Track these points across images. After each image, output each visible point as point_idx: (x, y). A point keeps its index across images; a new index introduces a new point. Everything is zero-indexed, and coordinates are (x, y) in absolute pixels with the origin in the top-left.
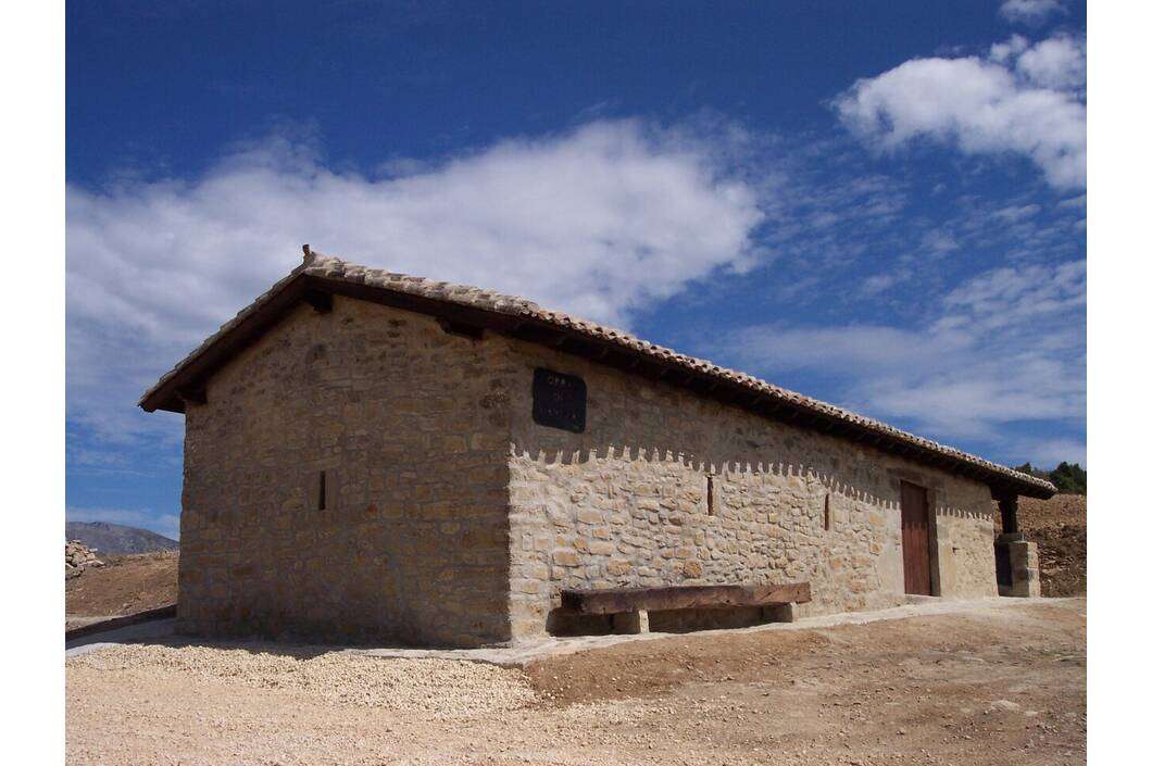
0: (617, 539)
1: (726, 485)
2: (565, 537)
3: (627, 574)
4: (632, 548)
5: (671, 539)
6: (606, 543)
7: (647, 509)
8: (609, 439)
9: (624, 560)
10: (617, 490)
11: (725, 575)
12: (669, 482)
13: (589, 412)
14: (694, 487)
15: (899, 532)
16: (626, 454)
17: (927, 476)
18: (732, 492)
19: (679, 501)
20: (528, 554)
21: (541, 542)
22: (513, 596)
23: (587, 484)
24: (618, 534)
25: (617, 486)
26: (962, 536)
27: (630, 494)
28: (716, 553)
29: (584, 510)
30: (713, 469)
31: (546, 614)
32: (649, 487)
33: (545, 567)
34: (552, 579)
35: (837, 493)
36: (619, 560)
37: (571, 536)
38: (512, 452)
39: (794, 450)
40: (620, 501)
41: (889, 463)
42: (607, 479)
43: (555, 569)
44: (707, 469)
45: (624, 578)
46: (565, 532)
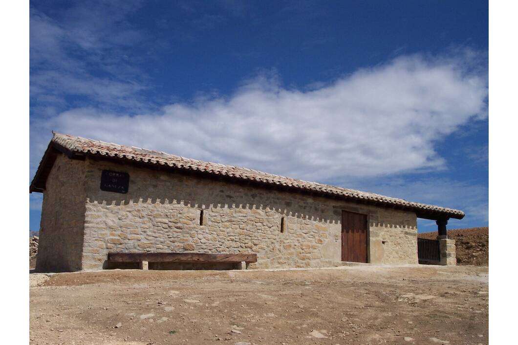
0: (145, 234)
1: (211, 213)
2: (116, 233)
3: (149, 247)
4: (153, 238)
5: (175, 235)
6: (138, 236)
7: (161, 223)
8: (140, 196)
9: (148, 242)
10: (145, 215)
11: (210, 250)
12: (174, 212)
13: (130, 185)
14: (190, 214)
15: (340, 234)
16: (149, 201)
17: (363, 209)
18: (215, 216)
19: (181, 220)
20: (94, 239)
21: (101, 234)
22: (84, 254)
23: (128, 213)
24: (145, 232)
25: (144, 214)
26: (390, 236)
27: (151, 217)
28: (203, 241)
29: (125, 223)
30: (204, 207)
31: (103, 262)
32: (162, 214)
33: (104, 244)
34: (107, 248)
35: (290, 216)
36: (145, 242)
37: (119, 233)
38: (88, 201)
39: (256, 198)
40: (146, 219)
41: (332, 204)
42: (139, 211)
43: (109, 244)
44: (200, 207)
45: (148, 249)
46: (115, 231)
